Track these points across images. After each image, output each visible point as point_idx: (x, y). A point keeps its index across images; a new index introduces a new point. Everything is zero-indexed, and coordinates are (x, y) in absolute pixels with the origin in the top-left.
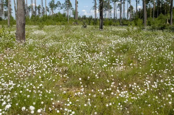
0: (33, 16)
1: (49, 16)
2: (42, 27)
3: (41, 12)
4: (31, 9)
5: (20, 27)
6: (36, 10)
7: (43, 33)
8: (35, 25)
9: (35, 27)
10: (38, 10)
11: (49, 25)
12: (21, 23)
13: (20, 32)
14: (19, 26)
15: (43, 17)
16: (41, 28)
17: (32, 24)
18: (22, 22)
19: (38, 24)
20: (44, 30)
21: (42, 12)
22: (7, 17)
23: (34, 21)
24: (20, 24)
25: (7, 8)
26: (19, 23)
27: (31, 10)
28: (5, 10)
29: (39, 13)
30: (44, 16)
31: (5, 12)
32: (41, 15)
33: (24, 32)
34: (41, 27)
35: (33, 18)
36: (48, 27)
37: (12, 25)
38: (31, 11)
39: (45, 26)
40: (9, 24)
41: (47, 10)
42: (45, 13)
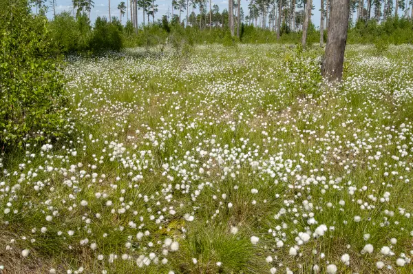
0: (360, 21)
1: (403, 19)
2: (384, 49)
3: (382, 10)
4: (356, 4)
5: (333, 49)
6: (370, 6)
7: (385, 62)
8: (364, 43)
9: (364, 47)
10: (376, 5)
11: (401, 43)
12: (338, 38)
13: (332, 59)
14: (332, 45)
15: (386, 24)
16: (379, 52)
17: (358, 42)
18: (341, 37)
19: (372, 41)
20: (388, 56)
21: (385, 10)
22: (301, 26)
23: (362, 34)
24: (335, 41)
25: (303, 5)
26: (334, 38)
27: (358, 6)
28: (297, 10)
29: (378, 13)
30: (389, 19)
31: (297, 13)
32: (382, 18)
33: (342, 61)
34: (379, 48)
35: (362, 25)
36: (398, 47)
37: (310, 45)
38: (356, 10)
39: (392, 46)
40: (304, 41)
41: (400, 6)
42: (393, 13)
